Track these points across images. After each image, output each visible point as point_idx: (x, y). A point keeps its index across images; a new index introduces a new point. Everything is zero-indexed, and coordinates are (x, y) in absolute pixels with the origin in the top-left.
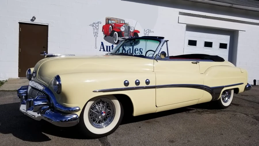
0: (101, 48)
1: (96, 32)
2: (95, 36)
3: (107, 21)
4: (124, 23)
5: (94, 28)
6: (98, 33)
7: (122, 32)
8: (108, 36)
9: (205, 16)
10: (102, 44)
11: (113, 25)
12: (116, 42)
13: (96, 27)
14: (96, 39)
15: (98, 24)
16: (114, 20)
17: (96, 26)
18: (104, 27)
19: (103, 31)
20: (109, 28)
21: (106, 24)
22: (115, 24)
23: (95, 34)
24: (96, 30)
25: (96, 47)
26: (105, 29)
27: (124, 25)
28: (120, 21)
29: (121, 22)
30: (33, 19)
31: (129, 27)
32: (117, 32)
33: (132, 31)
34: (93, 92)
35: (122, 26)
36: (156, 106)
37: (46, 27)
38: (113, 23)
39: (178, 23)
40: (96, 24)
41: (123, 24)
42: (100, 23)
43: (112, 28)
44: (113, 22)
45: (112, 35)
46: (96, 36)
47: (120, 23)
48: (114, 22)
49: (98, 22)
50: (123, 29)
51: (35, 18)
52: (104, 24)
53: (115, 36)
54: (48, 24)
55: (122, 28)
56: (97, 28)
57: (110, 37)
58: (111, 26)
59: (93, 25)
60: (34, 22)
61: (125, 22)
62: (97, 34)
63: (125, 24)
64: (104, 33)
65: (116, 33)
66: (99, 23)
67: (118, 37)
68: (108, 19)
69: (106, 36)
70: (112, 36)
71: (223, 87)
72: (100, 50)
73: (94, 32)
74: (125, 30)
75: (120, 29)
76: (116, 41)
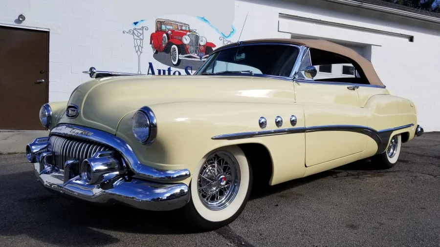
0: (148, 74)
1: (140, 45)
2: (137, 52)
3: (159, 26)
4: (187, 29)
5: (136, 37)
6: (142, 47)
7: (185, 45)
8: (161, 52)
9: (320, 20)
10: (151, 65)
11: (169, 32)
12: (175, 63)
13: (138, 37)
14: (139, 57)
16: (171, 25)
17: (139, 35)
18: (153, 37)
19: (151, 43)
20: (162, 38)
21: (157, 31)
22: (173, 31)
23: (137, 48)
24: (139, 41)
25: (139, 72)
26: (155, 39)
27: (188, 33)
28: (182, 26)
29: (184, 28)
30: (21, 19)
31: (197, 38)
32: (176, 45)
33: (202, 44)
34: (212, 139)
35: (185, 34)
36: (305, 165)
37: (45, 34)
38: (169, 30)
39: (278, 31)
40: (138, 30)
41: (187, 31)
42: (146, 29)
43: (168, 39)
44: (168, 27)
45: (167, 50)
46: (139, 53)
47: (182, 30)
48: (171, 28)
49: (143, 27)
50: (186, 40)
51: (24, 19)
52: (154, 31)
53: (173, 52)
54: (49, 29)
55: (185, 38)
56: (141, 37)
57: (164, 54)
58: (165, 35)
59: (133, 33)
60: (22, 24)
61: (191, 28)
62: (140, 48)
63: (190, 31)
64: (154, 47)
65: (174, 46)
66: (144, 30)
67: (179, 54)
68: (160, 23)
69: (157, 52)
70: (167, 53)
71: (391, 131)
73: (136, 45)
74: (191, 41)
75: (181, 41)
76: (175, 61)
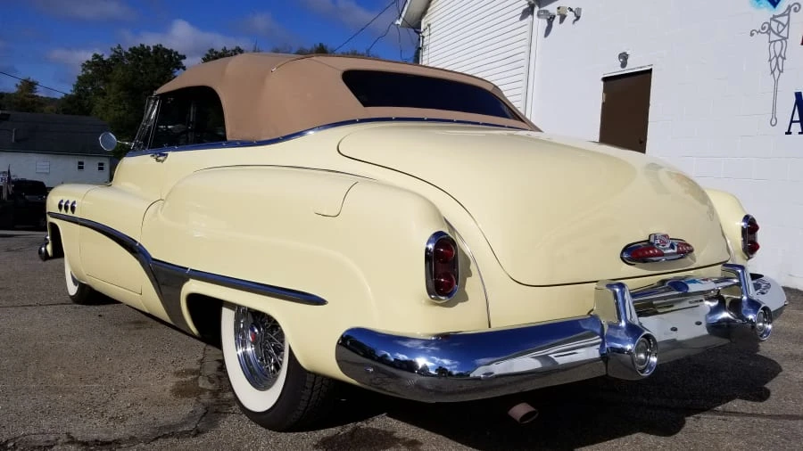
0: (792, 122)
1: (780, 55)
2: (772, 72)
5: (774, 37)
6: (784, 58)
10: (799, 100)
13: (778, 34)
14: (776, 82)
15: (789, 15)
17: (781, 27)
23: (774, 61)
24: (778, 45)
25: (773, 122)
30: (621, 60)
40: (780, 19)
42: (795, 10)
46: (777, 72)
49: (789, 9)
54: (652, 65)
56: (784, 34)
59: (770, 28)
60: (627, 67)
62: (780, 59)
66: (792, 13)
72: (789, 133)
73: (773, 55)
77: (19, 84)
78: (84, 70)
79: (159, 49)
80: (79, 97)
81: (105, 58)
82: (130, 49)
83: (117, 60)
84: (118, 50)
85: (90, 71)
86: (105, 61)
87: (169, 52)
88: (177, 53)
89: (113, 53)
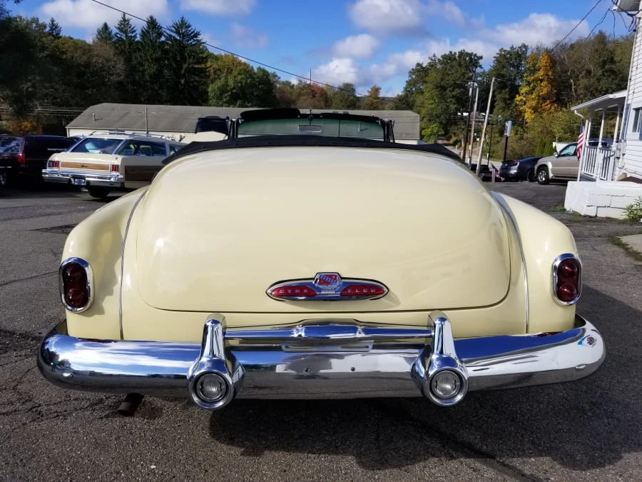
77: (370, 90)
78: (410, 76)
79: (463, 53)
80: (406, 96)
81: (424, 65)
82: (442, 56)
83: (432, 65)
84: (433, 58)
85: (414, 76)
86: (424, 68)
87: (470, 55)
88: (475, 55)
89: (429, 61)
